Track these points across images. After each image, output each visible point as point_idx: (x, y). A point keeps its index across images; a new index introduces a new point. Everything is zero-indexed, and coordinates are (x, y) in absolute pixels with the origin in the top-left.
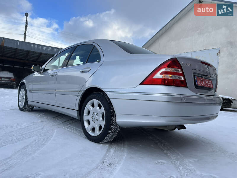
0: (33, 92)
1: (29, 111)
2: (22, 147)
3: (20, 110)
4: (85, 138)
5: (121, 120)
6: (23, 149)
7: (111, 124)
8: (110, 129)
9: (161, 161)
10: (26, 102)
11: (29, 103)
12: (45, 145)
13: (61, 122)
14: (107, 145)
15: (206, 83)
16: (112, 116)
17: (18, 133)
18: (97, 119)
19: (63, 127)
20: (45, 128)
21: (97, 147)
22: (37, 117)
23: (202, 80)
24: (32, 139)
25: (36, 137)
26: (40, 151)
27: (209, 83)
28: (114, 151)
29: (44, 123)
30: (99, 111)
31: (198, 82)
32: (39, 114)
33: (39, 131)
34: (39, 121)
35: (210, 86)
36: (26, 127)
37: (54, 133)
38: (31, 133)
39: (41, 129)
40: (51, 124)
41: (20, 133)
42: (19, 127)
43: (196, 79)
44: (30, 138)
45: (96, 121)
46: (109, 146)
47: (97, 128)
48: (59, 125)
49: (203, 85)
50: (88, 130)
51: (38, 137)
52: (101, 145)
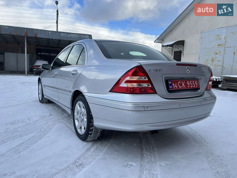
0: (46, 87)
1: (47, 103)
3: (40, 102)
4: (75, 134)
5: (98, 123)
6: (17, 146)
7: (91, 126)
8: (91, 130)
9: (131, 163)
10: (43, 95)
11: (45, 96)
12: (39, 141)
13: (67, 116)
14: (91, 144)
15: (188, 84)
16: (91, 118)
17: (24, 128)
18: (83, 120)
19: (65, 122)
20: (49, 123)
21: (80, 146)
22: (50, 110)
23: (182, 82)
24: (31, 135)
25: (36, 133)
26: (30, 148)
27: (193, 84)
28: (93, 150)
29: (52, 117)
30: (83, 112)
31: (173, 86)
32: (53, 107)
33: (42, 126)
34: (49, 115)
35: (194, 87)
36: (34, 122)
37: (53, 129)
38: (34, 129)
39: (45, 124)
40: (57, 118)
41: (25, 129)
42: (28, 122)
43: (170, 83)
44: (30, 135)
45: (82, 121)
46: (92, 144)
47: (83, 128)
48: (63, 119)
49: (182, 87)
50: (77, 128)
51: (37, 133)
52: (86, 143)
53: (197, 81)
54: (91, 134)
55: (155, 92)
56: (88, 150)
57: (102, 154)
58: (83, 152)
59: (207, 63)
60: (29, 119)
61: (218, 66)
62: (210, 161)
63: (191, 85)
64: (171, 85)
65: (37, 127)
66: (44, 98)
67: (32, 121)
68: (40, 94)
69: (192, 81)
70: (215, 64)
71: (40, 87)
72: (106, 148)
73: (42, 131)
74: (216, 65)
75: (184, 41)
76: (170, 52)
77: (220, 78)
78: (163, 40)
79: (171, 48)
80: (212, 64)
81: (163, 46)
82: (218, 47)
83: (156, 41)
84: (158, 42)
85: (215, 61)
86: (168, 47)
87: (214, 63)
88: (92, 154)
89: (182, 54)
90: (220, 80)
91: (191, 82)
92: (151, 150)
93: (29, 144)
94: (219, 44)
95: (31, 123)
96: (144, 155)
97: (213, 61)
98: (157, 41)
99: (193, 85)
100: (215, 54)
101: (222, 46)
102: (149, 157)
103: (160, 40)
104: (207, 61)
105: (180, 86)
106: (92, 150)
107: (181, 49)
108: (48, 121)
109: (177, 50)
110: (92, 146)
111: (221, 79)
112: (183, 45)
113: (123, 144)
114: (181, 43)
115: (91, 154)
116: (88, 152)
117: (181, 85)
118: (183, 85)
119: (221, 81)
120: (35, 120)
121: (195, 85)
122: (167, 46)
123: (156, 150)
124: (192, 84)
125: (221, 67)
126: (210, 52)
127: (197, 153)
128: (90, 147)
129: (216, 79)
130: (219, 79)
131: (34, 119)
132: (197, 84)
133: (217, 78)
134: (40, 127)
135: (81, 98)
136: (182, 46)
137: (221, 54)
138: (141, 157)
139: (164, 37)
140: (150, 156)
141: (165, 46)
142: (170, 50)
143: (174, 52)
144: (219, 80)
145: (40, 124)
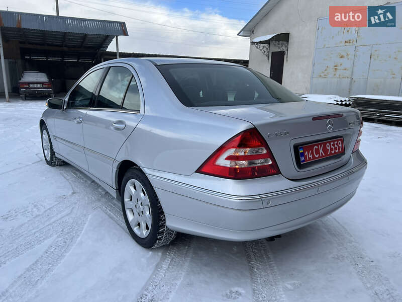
1: (60, 166)
2: (27, 266)
3: (48, 164)
5: (173, 223)
6: (28, 270)
7: (161, 226)
8: (160, 233)
9: (236, 288)
10: (53, 153)
11: (57, 155)
12: (65, 256)
14: (160, 254)
15: (328, 148)
16: (160, 213)
17: (31, 228)
18: (142, 212)
19: (104, 207)
20: (75, 211)
21: (143, 259)
22: (70, 181)
23: (318, 147)
24: (48, 242)
25: (55, 236)
26: (52, 273)
27: (336, 146)
28: (167, 266)
29: (77, 196)
30: (143, 199)
31: (305, 157)
32: (74, 173)
33: (64, 220)
34: (70, 193)
35: (337, 151)
36: (46, 211)
37: (86, 225)
38: (50, 227)
39: (67, 215)
40: (87, 198)
41: (33, 229)
42: (36, 212)
43: (301, 151)
44: (46, 241)
45: (141, 214)
46: (163, 254)
47: (143, 225)
48: (99, 200)
49: (319, 157)
50: (132, 225)
51: (58, 237)
52: (150, 253)
53: (341, 140)
54: (160, 239)
55: (278, 172)
56: (158, 267)
57: (183, 273)
58: (150, 272)
59: (326, 72)
60: (35, 206)
61: (343, 78)
62: (360, 271)
63: (332, 149)
64: (303, 154)
65: (54, 222)
66: (56, 157)
67: (43, 210)
68: (46, 149)
69: (334, 142)
70: (340, 75)
71: (45, 136)
72: (189, 259)
73: (66, 230)
74: (341, 77)
75: (288, 34)
76: (266, 53)
77: (347, 99)
78: (253, 32)
79: (266, 45)
80: (335, 75)
81: (253, 43)
82: (344, 45)
83: (241, 34)
84: (244, 35)
85: (340, 69)
86: (262, 45)
87: (338, 73)
88: (167, 274)
89: (285, 56)
90: (348, 103)
91: (332, 143)
92: (264, 258)
93: (49, 264)
94: (347, 40)
95: (41, 215)
96: (255, 270)
97: (336, 69)
98: (243, 33)
99: (336, 149)
100: (339, 56)
101: (351, 44)
102: (263, 274)
103: (248, 31)
104: (326, 70)
105: (317, 155)
106: (165, 266)
107: (283, 48)
108: (73, 208)
109: (277, 50)
110: (163, 259)
111: (349, 100)
112: (288, 41)
113: (215, 249)
114: (284, 38)
115: (165, 276)
116: (158, 271)
117: (317, 151)
118: (321, 151)
119: (350, 103)
120: (48, 207)
121: (339, 147)
122: (261, 42)
123: (271, 258)
124: (334, 146)
125: (349, 79)
126: (332, 54)
127: (338, 258)
128: (161, 260)
129: (341, 101)
130: (345, 100)
131: (45, 204)
132: (340, 145)
133: (343, 100)
134: (60, 221)
135: (137, 176)
136: (285, 43)
137: (350, 57)
138: (251, 275)
139: (255, 27)
140: (265, 272)
141: (257, 43)
142: (265, 49)
143: (272, 53)
144: (346, 103)
145: (59, 216)
